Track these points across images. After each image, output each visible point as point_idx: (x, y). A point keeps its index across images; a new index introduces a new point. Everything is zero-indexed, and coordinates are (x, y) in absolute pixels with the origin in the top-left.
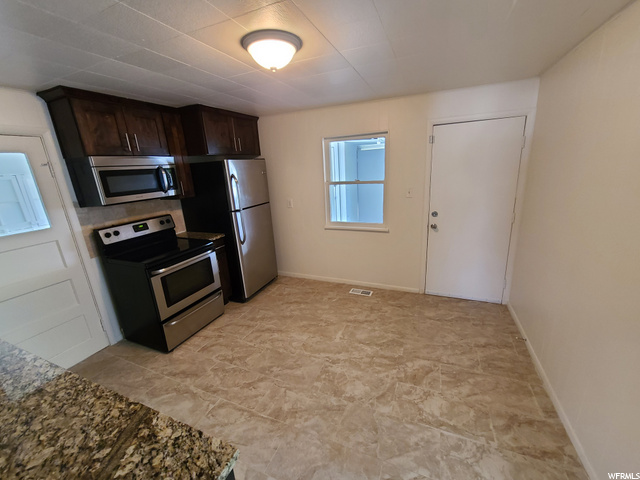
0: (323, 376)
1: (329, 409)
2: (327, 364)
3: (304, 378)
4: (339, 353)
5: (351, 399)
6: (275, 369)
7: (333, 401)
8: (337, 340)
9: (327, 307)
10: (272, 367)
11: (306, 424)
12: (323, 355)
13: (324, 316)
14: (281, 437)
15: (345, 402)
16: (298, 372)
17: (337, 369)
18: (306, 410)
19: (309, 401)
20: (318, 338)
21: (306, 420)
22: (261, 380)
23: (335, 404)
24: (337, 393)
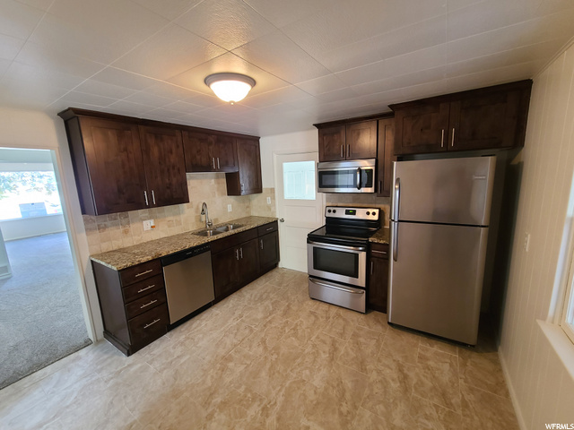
0: (249, 395)
1: (211, 394)
2: (265, 402)
3: (254, 378)
4: (278, 419)
5: (210, 417)
6: (275, 356)
7: (218, 399)
8: (304, 422)
9: (398, 421)
10: (278, 354)
11: (209, 377)
12: (281, 399)
13: (367, 414)
14: (210, 362)
15: (210, 410)
16: (263, 374)
17: (254, 410)
18: (221, 377)
19: (227, 380)
20: (311, 396)
21: (212, 377)
22: (265, 348)
23: (213, 401)
24: (224, 404)
